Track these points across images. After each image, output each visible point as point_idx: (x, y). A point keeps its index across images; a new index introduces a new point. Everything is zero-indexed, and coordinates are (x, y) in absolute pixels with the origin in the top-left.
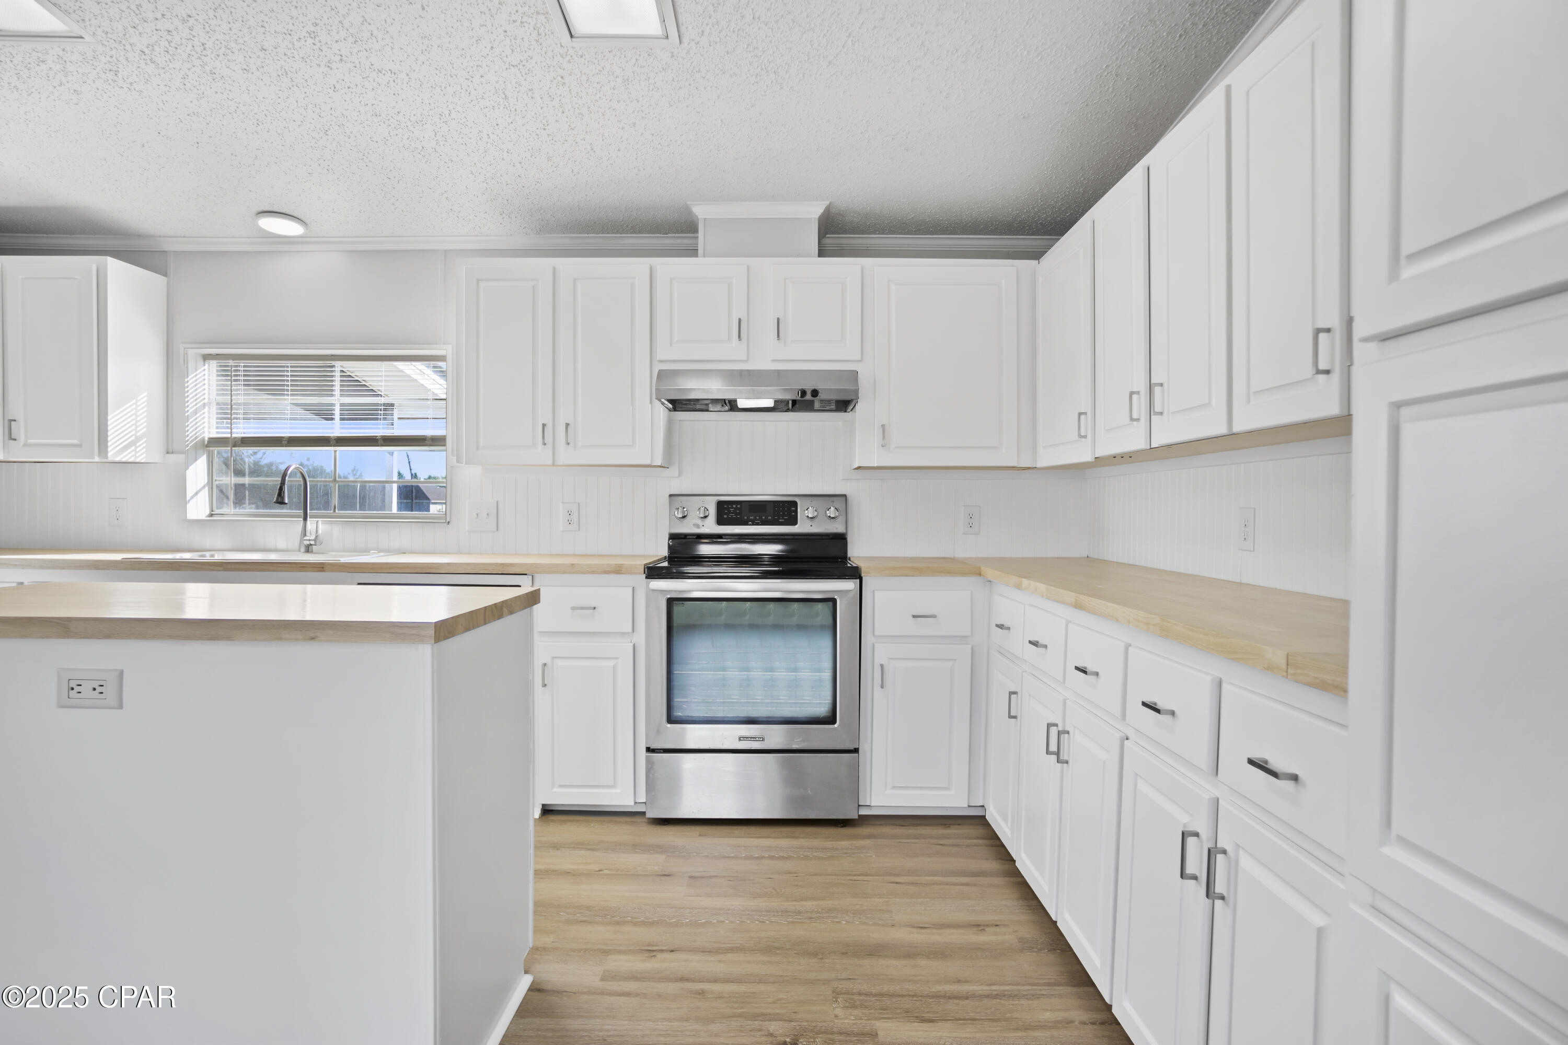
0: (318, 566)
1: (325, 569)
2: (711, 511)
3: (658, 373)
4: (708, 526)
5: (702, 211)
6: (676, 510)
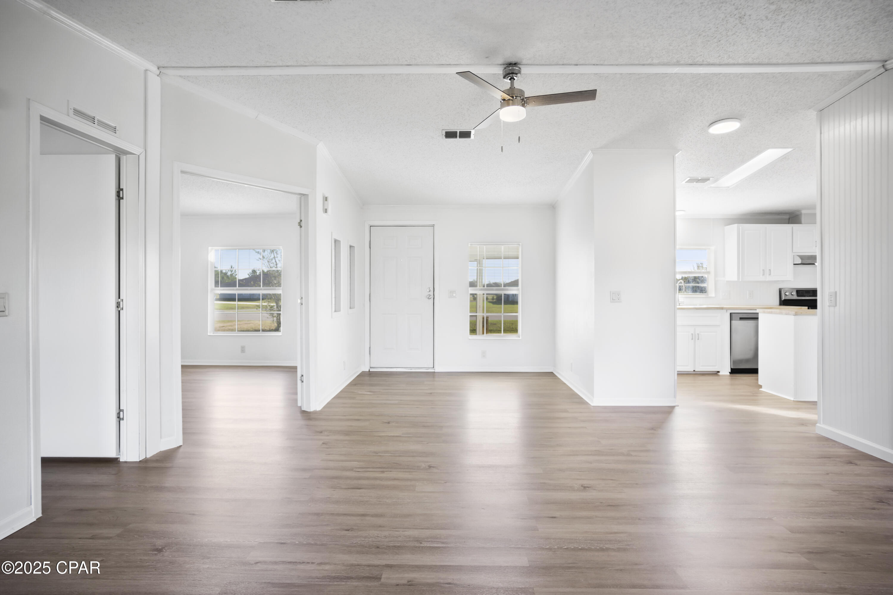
2: (794, 293)
3: (794, 256)
4: (795, 297)
5: (803, 212)
6: (785, 293)
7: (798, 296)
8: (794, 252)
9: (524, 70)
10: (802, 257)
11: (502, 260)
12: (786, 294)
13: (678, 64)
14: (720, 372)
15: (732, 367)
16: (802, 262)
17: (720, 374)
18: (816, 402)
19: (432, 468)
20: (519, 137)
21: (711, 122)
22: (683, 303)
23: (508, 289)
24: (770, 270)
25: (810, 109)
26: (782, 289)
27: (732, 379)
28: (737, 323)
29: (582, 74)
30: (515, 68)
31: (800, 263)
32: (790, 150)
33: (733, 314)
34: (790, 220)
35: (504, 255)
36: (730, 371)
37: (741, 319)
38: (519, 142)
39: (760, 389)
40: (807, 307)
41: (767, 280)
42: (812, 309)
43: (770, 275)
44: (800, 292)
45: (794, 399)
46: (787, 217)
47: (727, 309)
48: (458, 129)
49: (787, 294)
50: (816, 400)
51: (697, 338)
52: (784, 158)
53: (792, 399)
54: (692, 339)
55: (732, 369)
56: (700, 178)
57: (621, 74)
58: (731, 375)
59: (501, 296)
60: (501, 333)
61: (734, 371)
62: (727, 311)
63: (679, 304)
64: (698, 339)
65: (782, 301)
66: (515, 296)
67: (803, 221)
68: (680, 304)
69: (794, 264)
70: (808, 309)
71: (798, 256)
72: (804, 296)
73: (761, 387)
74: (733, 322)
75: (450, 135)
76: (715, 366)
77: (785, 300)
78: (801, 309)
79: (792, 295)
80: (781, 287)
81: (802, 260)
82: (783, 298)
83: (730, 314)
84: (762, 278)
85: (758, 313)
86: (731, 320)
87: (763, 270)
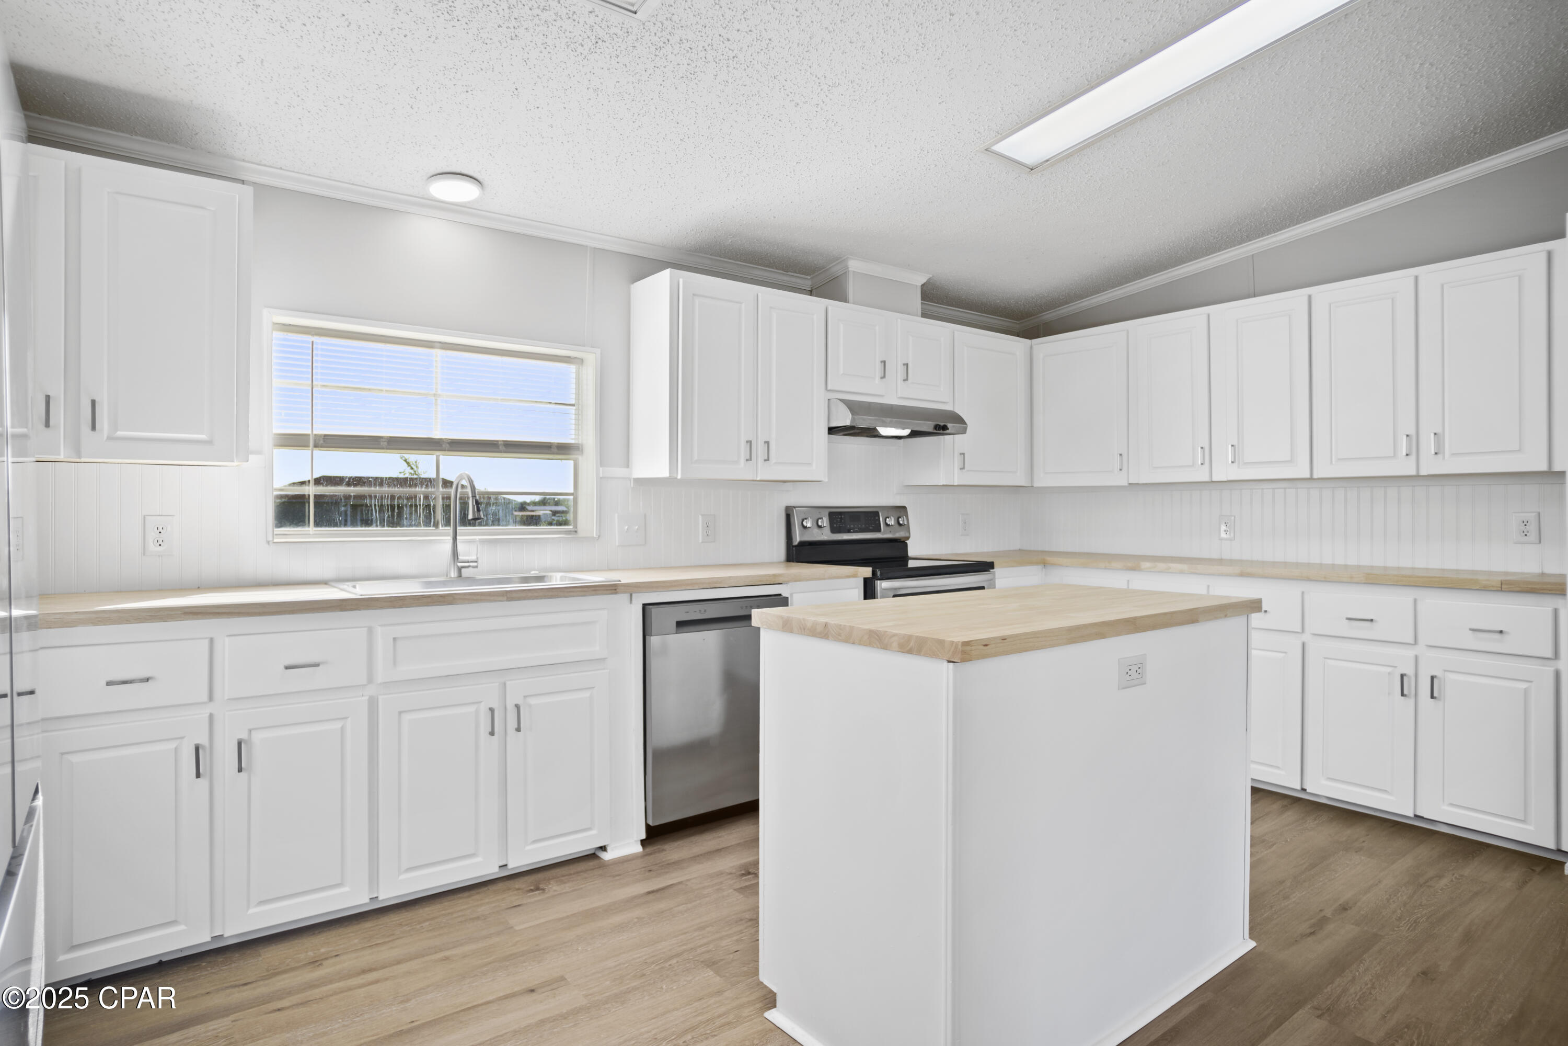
0: (611, 588)
1: (618, 591)
2: (825, 522)
3: (828, 401)
4: (826, 535)
5: (854, 265)
6: (803, 520)
7: (834, 530)
8: (829, 388)
10: (854, 407)
12: (804, 523)
14: (609, 849)
15: (651, 823)
16: (853, 420)
17: (606, 856)
22: (474, 567)
24: (767, 443)
26: (795, 507)
27: (652, 867)
28: (670, 645)
31: (848, 425)
33: (655, 608)
36: (643, 836)
37: (684, 622)
41: (760, 477)
43: (767, 460)
44: (839, 518)
46: (806, 283)
47: (632, 589)
49: (808, 524)
51: (512, 724)
54: (492, 733)
55: (649, 828)
58: (650, 849)
62: (631, 595)
63: (460, 569)
64: (518, 729)
65: (796, 546)
67: (851, 296)
68: (465, 572)
69: (832, 430)
71: (842, 400)
72: (849, 531)
74: (654, 640)
76: (589, 829)
77: (802, 544)
79: (820, 527)
80: (791, 502)
81: (853, 414)
82: (797, 538)
83: (641, 606)
84: (743, 472)
85: (784, 595)
86: (646, 633)
87: (750, 442)
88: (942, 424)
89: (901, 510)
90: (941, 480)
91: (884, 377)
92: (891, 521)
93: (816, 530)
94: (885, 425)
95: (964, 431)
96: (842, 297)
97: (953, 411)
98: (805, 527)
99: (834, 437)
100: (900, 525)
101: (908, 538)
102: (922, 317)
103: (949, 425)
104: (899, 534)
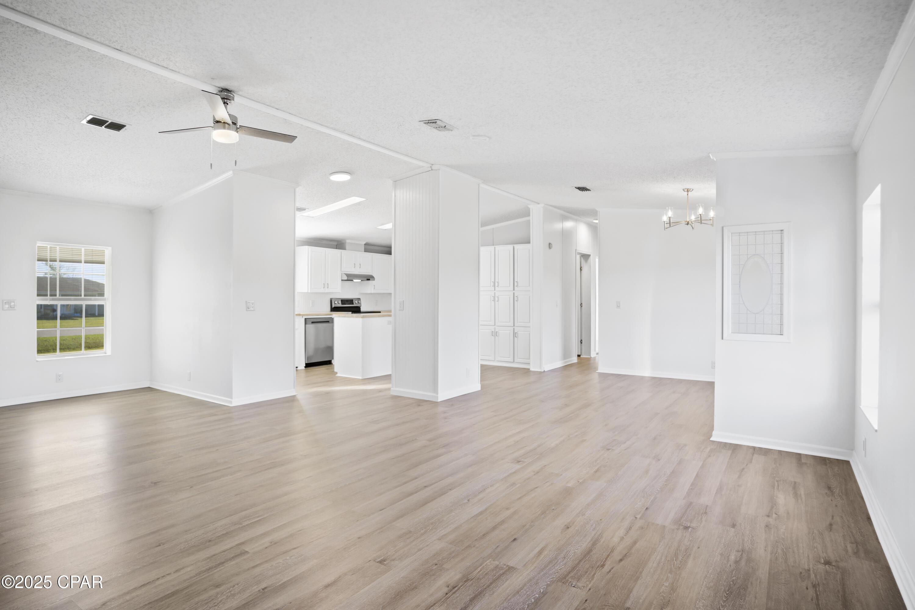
0: (298, 315)
1: (300, 315)
2: (340, 302)
3: (342, 274)
4: (340, 305)
5: (348, 241)
7: (342, 304)
8: (342, 270)
9: (237, 98)
10: (348, 275)
11: (82, 264)
12: (335, 302)
13: (343, 132)
14: (298, 367)
15: (306, 363)
16: (347, 279)
17: (298, 369)
18: (390, 375)
19: (158, 483)
20: (236, 161)
21: (333, 172)
23: (91, 298)
24: (328, 284)
25: (389, 178)
26: (333, 299)
27: (306, 372)
28: (311, 327)
29: (275, 116)
30: (230, 95)
31: (346, 279)
32: (363, 199)
33: (307, 319)
34: (338, 246)
35: (85, 259)
36: (305, 366)
37: (313, 322)
38: (236, 166)
39: (336, 375)
40: (351, 312)
41: (326, 292)
42: (354, 313)
43: (327, 288)
44: (344, 301)
45: (362, 377)
46: (335, 243)
47: (303, 315)
48: (111, 118)
49: (336, 302)
50: (390, 373)
52: (359, 204)
53: (361, 378)
56: (299, 208)
57: (302, 125)
58: (306, 368)
59: (82, 307)
60: (81, 349)
61: (308, 365)
62: (303, 317)
65: (333, 308)
66: (101, 307)
67: (347, 248)
69: (342, 280)
70: (352, 313)
71: (345, 274)
72: (345, 304)
73: (336, 373)
74: (307, 326)
75: (96, 122)
77: (335, 307)
78: (348, 314)
80: (332, 297)
81: (347, 277)
82: (333, 306)
83: (304, 319)
84: (322, 290)
85: (332, 317)
86: (305, 324)
87: (324, 284)
88: (368, 279)
89: (359, 299)
90: (369, 292)
91: (354, 267)
92: (356, 302)
93: (338, 304)
94: (355, 279)
95: (374, 280)
96: (345, 249)
97: (372, 275)
98: (335, 303)
99: (342, 281)
100: (359, 303)
101: (361, 306)
102: (365, 251)
103: (370, 279)
104: (358, 305)
